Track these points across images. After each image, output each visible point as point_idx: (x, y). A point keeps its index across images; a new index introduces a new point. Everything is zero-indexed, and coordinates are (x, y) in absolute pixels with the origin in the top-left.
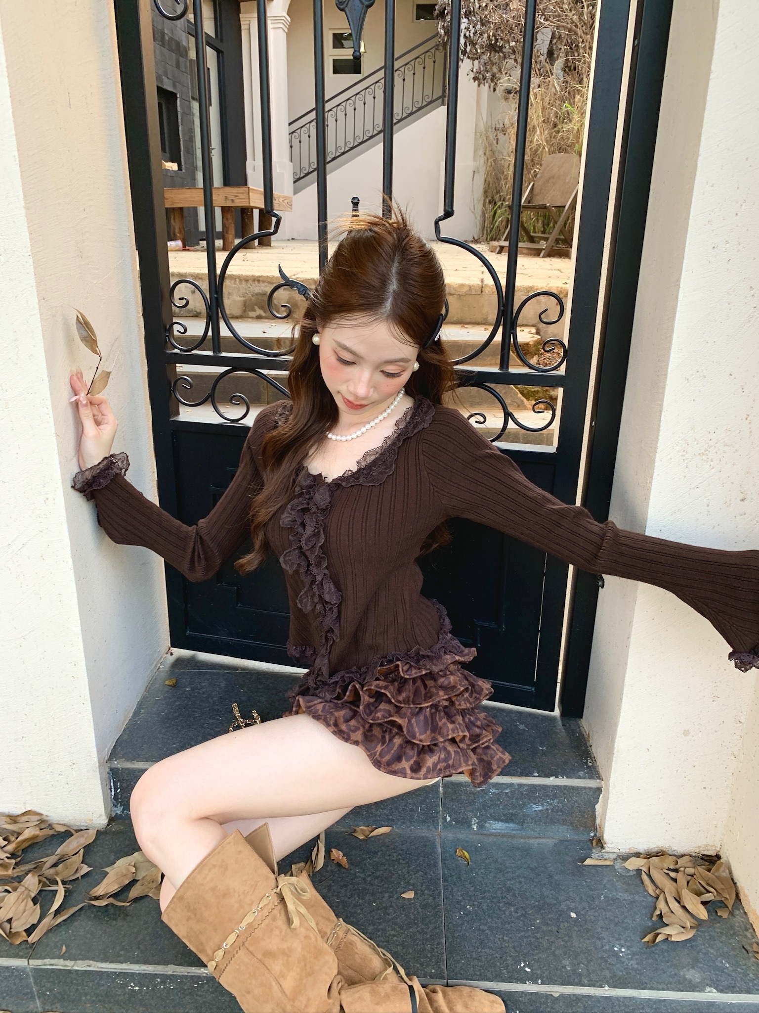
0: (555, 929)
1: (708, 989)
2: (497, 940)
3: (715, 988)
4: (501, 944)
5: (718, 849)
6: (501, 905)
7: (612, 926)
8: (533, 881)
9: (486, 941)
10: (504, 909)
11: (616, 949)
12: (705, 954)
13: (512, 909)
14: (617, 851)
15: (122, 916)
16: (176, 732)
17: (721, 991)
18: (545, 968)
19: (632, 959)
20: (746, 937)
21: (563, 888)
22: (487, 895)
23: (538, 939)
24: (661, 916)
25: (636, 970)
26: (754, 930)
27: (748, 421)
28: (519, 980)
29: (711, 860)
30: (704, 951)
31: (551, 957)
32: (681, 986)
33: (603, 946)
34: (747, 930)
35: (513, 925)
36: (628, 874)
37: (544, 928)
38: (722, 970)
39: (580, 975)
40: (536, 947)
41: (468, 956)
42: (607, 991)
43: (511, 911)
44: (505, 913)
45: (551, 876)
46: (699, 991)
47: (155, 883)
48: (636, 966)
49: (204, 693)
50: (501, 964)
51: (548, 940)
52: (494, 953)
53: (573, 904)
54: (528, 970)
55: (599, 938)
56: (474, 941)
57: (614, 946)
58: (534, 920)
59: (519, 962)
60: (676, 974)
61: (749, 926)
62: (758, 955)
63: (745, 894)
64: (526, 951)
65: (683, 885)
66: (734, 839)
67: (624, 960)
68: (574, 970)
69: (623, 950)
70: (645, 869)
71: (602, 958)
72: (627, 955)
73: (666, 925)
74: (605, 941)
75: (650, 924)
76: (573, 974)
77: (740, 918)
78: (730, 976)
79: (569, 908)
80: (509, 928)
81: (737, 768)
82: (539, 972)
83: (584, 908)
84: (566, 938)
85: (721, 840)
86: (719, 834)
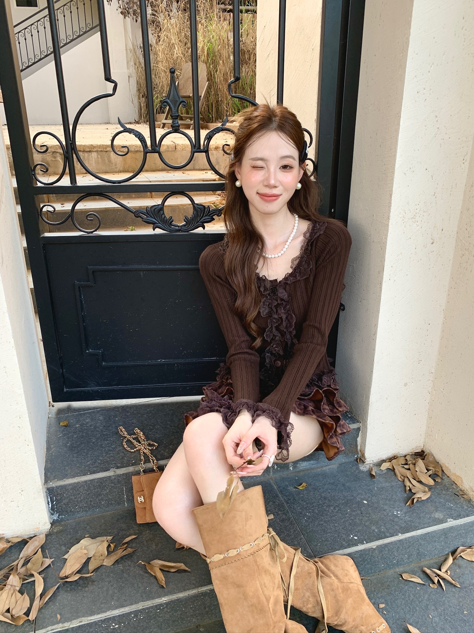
0: (359, 512)
1: (449, 520)
2: (331, 527)
3: (452, 518)
4: (335, 529)
5: (422, 447)
6: (325, 507)
7: (387, 502)
8: (336, 490)
9: (326, 530)
10: (327, 509)
11: (395, 513)
12: (439, 503)
13: (332, 508)
14: (372, 462)
15: (90, 583)
16: (84, 454)
17: (455, 519)
18: (364, 534)
19: (405, 516)
20: (453, 488)
21: (353, 489)
22: (314, 504)
23: (353, 520)
24: (410, 490)
25: (410, 521)
26: (456, 484)
27: (435, 196)
28: (354, 545)
29: (421, 455)
31: (365, 528)
32: (435, 522)
33: (388, 514)
34: (453, 485)
35: (336, 516)
36: (383, 473)
37: (354, 513)
38: (451, 508)
39: (384, 532)
40: (355, 525)
41: (320, 540)
42: (401, 537)
43: (332, 510)
44: (329, 512)
45: (344, 485)
46: (445, 523)
47: (103, 556)
48: (409, 519)
49: (91, 426)
50: (340, 539)
51: (359, 519)
52: (333, 534)
53: (363, 496)
54: (356, 538)
55: (384, 510)
56: (319, 532)
57: (393, 512)
58: (346, 511)
59: (349, 535)
60: (430, 517)
61: (453, 483)
62: (465, 496)
63: (446, 466)
64: (350, 528)
65: (414, 471)
66: (433, 439)
67: (402, 518)
68: (380, 531)
69: (399, 513)
70: (391, 468)
71: (390, 520)
72: (402, 514)
73: (415, 493)
74: (388, 511)
75: (406, 495)
76: (380, 533)
77: (446, 480)
78: (456, 510)
79: (361, 499)
80: (335, 519)
81: (431, 399)
82: (362, 537)
83: (369, 497)
84: (368, 515)
85: (424, 442)
86: (423, 439)
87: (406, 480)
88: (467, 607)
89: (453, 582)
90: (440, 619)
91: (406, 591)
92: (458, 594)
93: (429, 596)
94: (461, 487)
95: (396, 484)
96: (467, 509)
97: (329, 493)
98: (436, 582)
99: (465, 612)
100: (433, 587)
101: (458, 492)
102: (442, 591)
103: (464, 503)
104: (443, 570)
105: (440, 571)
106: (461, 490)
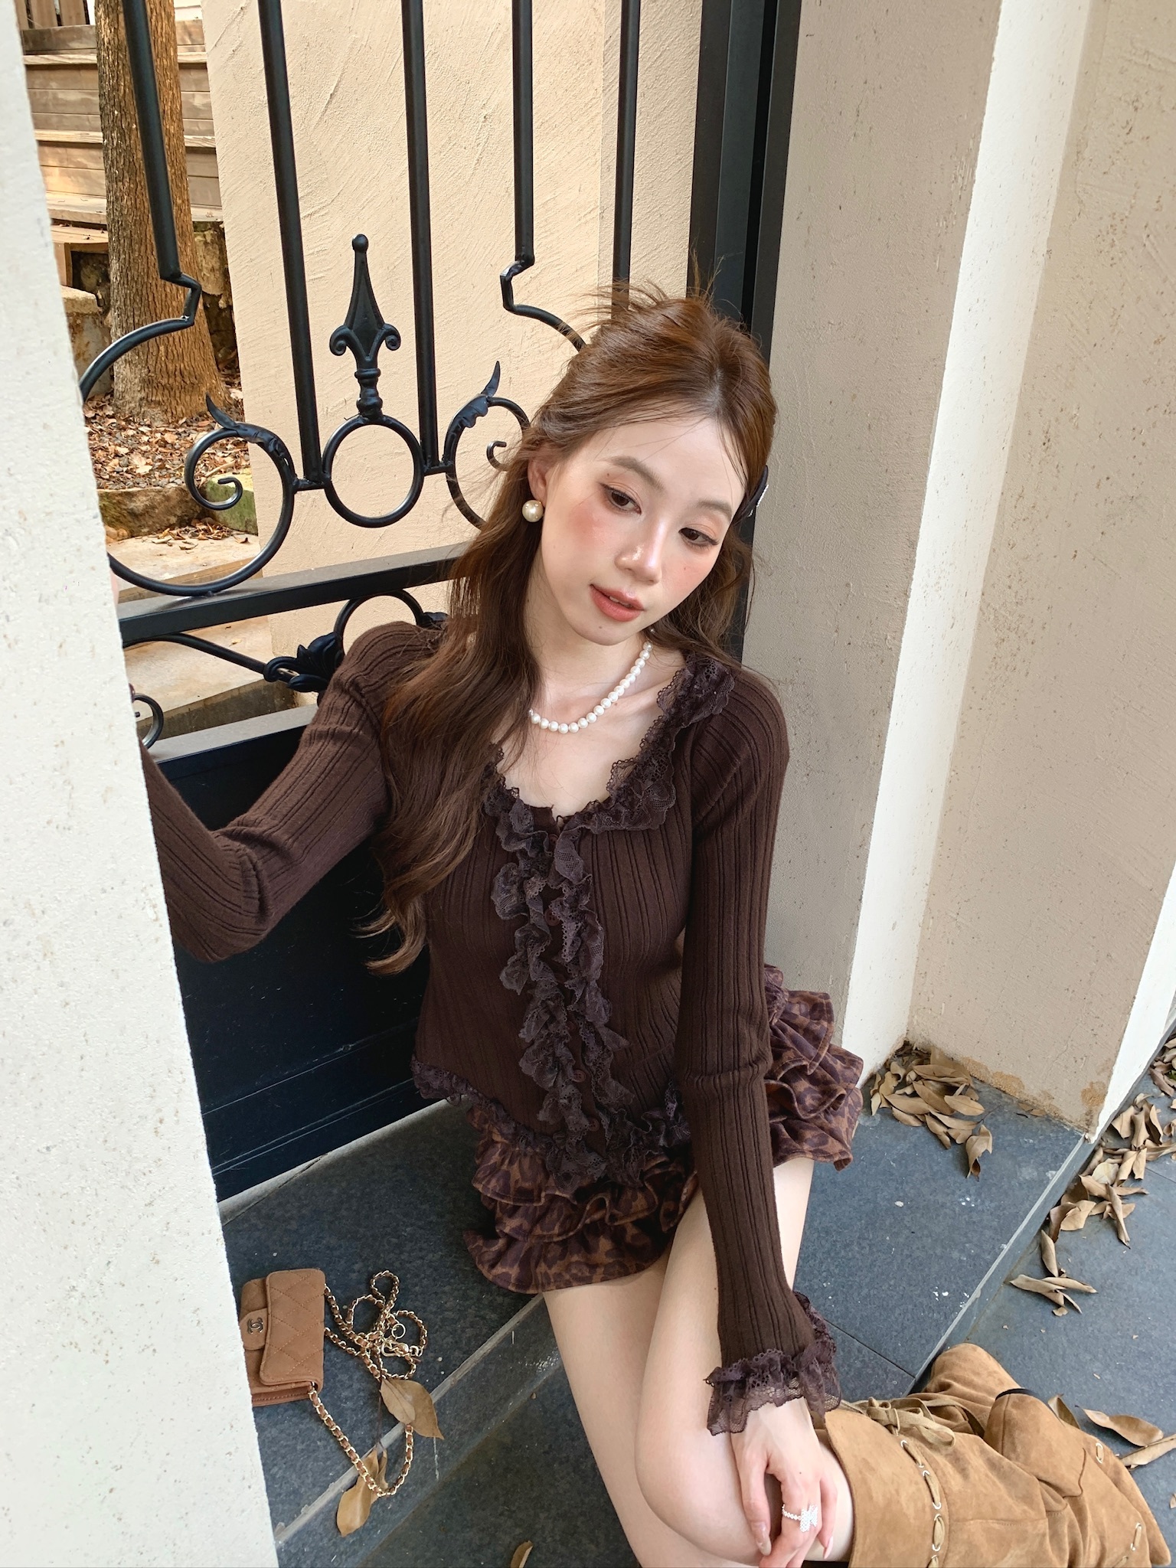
0: (906, 1232)
1: (1049, 1175)
2: (889, 1292)
3: (1050, 1170)
4: (898, 1292)
5: (901, 1036)
6: (843, 1253)
7: (934, 1185)
8: (830, 1202)
9: (885, 1303)
10: (850, 1254)
11: (964, 1204)
12: (1009, 1146)
13: (857, 1248)
17: (1057, 1169)
18: (952, 1278)
19: (983, 1202)
20: (1008, 1103)
21: (858, 1184)
22: (819, 1255)
23: (911, 1256)
24: (952, 1141)
25: (998, 1208)
26: (1004, 1092)
28: (954, 1312)
29: (909, 1051)
30: (1006, 1144)
31: (942, 1262)
32: (1034, 1190)
33: (955, 1212)
34: (1002, 1095)
35: (878, 1263)
37: (901, 1240)
38: (1032, 1149)
39: (977, 1256)
40: (921, 1265)
41: (895, 1334)
42: (1007, 1250)
44: (857, 1259)
46: (1048, 1183)
48: (993, 1205)
51: (918, 1249)
52: (904, 1307)
53: (886, 1193)
54: (946, 1294)
55: (942, 1206)
56: (877, 1314)
57: (960, 1203)
58: (884, 1240)
59: (930, 1296)
60: (1020, 1184)
61: (998, 1092)
62: (1035, 1112)
63: (974, 1063)
64: (920, 1277)
65: (929, 1095)
66: (935, 1015)
67: (980, 1208)
68: (969, 1256)
69: (968, 1199)
70: (884, 1105)
71: (967, 1223)
72: (976, 1201)
73: (963, 1145)
74: (948, 1204)
75: (951, 1155)
76: (973, 1260)
77: (985, 1090)
78: (1043, 1149)
79: (888, 1200)
80: (880, 1270)
81: (922, 937)
82: (954, 1287)
83: (897, 1189)
84: (926, 1232)
85: (908, 1024)
86: (906, 1021)
87: (928, 1119)
88: (1129, 1325)
89: (1085, 1288)
90: (1112, 1373)
91: (1030, 1349)
92: (1102, 1307)
93: (1067, 1336)
94: (1017, 1095)
95: (916, 1136)
96: (1057, 1139)
97: (823, 1214)
98: (1062, 1302)
99: (1135, 1337)
100: (1060, 1315)
101: (1018, 1107)
102: (1076, 1314)
103: (1044, 1127)
104: (1055, 1272)
105: (1053, 1276)
106: (1022, 1102)
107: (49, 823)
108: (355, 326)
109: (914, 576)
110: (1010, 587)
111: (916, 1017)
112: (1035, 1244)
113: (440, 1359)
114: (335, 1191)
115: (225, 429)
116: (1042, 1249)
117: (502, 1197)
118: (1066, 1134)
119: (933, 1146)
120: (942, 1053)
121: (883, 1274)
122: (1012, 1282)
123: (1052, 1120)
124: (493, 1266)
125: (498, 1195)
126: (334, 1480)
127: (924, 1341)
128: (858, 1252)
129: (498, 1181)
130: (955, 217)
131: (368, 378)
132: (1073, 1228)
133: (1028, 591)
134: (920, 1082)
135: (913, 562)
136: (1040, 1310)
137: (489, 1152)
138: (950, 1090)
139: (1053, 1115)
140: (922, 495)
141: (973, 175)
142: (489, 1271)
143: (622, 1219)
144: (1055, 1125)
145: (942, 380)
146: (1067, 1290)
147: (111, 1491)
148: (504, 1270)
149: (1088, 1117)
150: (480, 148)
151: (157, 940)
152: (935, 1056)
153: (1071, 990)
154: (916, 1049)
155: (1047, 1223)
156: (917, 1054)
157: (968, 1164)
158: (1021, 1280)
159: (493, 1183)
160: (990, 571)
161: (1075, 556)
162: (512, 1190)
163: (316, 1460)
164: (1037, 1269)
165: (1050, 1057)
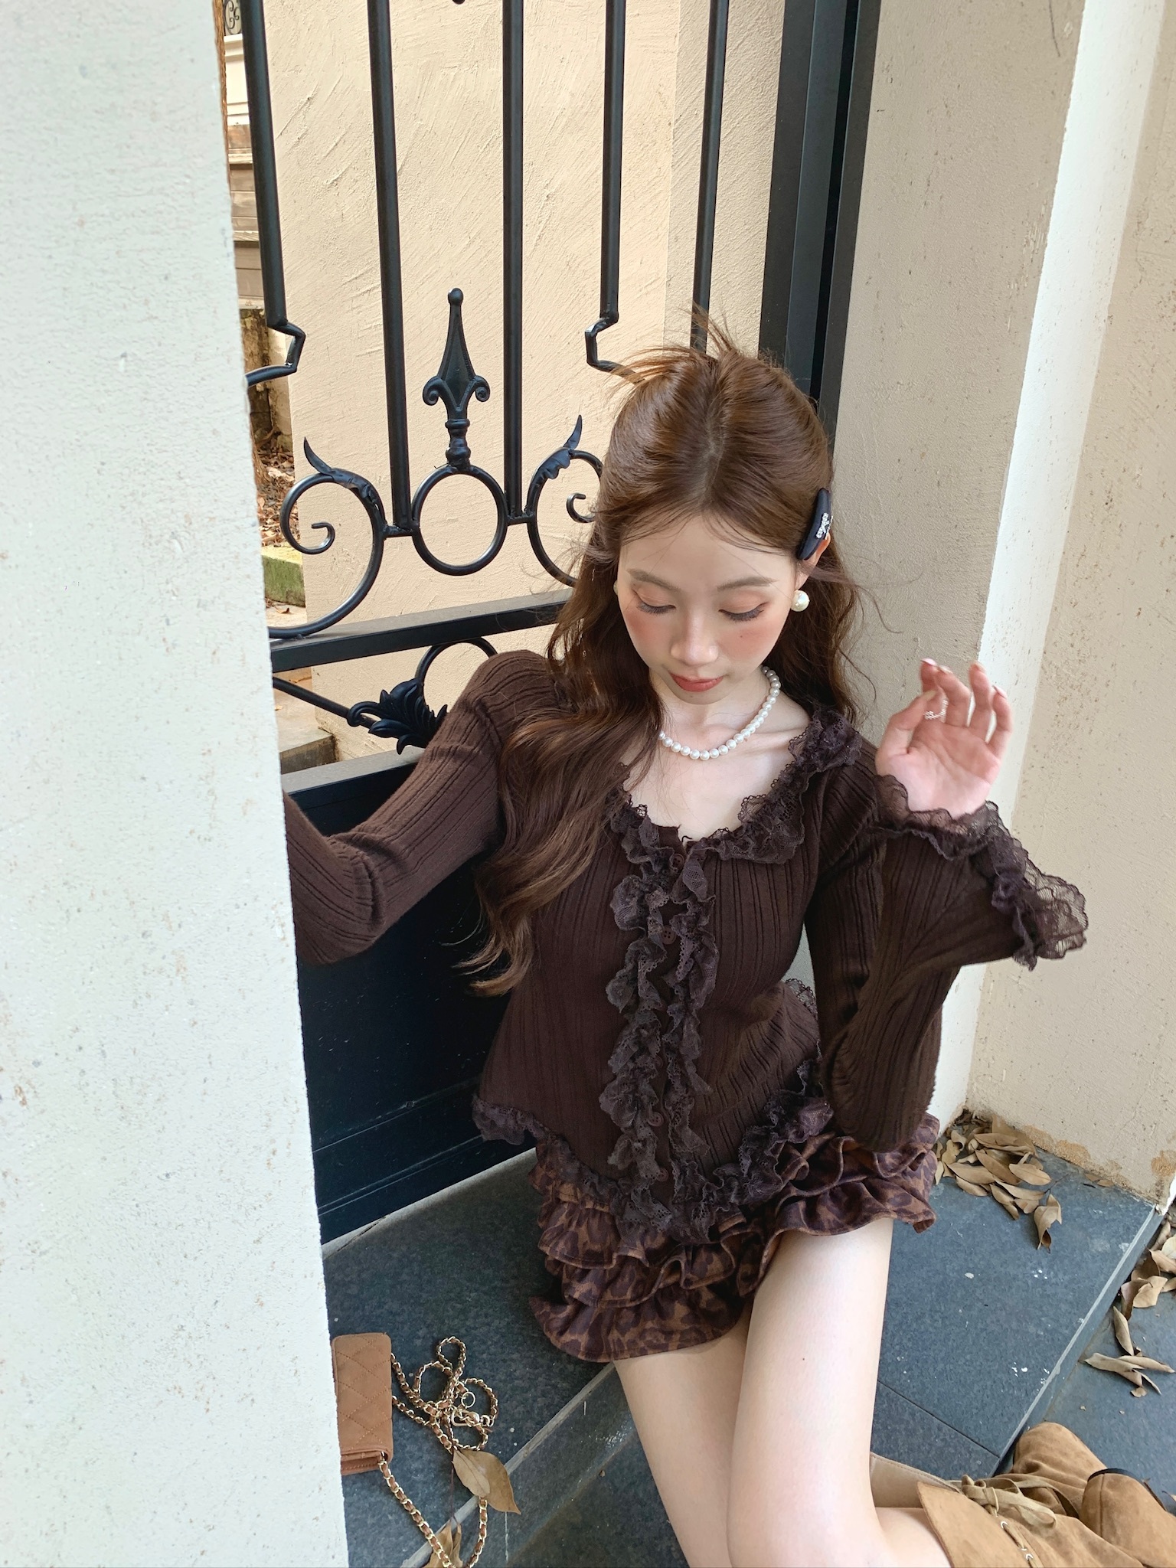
0: (979, 1305)
1: (1122, 1247)
2: (966, 1368)
3: (1124, 1242)
4: (974, 1367)
6: (915, 1327)
7: (1004, 1256)
9: (962, 1379)
10: (922, 1327)
11: (1036, 1276)
12: (1079, 1216)
13: (929, 1322)
17: (1130, 1241)
18: (1030, 1353)
19: (1056, 1275)
20: (1073, 1173)
21: (926, 1256)
23: (985, 1329)
24: (1020, 1211)
25: (1072, 1281)
26: (1069, 1162)
28: (1035, 1389)
30: (1075, 1214)
31: (1018, 1337)
32: (1108, 1263)
33: (1027, 1285)
34: (1068, 1166)
35: (952, 1337)
37: (974, 1313)
38: (1103, 1221)
39: (1054, 1330)
40: (997, 1339)
41: (975, 1411)
42: (1084, 1324)
44: (931, 1333)
46: (1122, 1255)
48: (1066, 1278)
50: (1003, 1388)
51: (992, 1322)
52: (983, 1383)
53: (954, 1264)
54: (1025, 1370)
55: (1014, 1279)
56: (955, 1390)
57: (1032, 1275)
58: (957, 1313)
59: (1009, 1371)
60: (1093, 1257)
61: (1063, 1162)
62: (1102, 1182)
63: (1037, 1131)
64: (997, 1352)
65: (993, 1163)
66: (995, 1082)
67: (1054, 1280)
68: (1046, 1330)
69: (1040, 1271)
70: (947, 1174)
71: (1042, 1296)
72: (1049, 1273)
73: (1032, 1215)
74: (1020, 1277)
75: (1019, 1226)
76: (1051, 1334)
77: (1049, 1160)
78: (1114, 1220)
79: (957, 1271)
80: (955, 1344)
81: (982, 1000)
82: (1033, 1362)
83: (966, 1260)
84: (999, 1305)
85: (968, 1092)
86: (965, 1087)
87: (995, 1190)
89: (1163, 1367)
93: (1148, 1418)
94: (1083, 1165)
95: (981, 1206)
96: (1127, 1210)
98: (1140, 1382)
100: (1139, 1396)
101: (1085, 1178)
102: (1155, 1395)
103: (1113, 1198)
104: (1131, 1351)
105: (1129, 1355)
106: (1087, 1173)
107: (191, 832)
108: (447, 378)
109: (984, 630)
110: (1072, 646)
111: (975, 1084)
112: (1107, 1321)
113: (512, 1430)
114: (395, 1255)
115: (321, 474)
116: (1115, 1326)
117: (571, 1260)
118: (1136, 1205)
119: (1000, 1216)
120: (1003, 1122)
121: (957, 1348)
122: (1087, 1361)
123: (1121, 1192)
124: (561, 1333)
125: (566, 1257)
126: (407, 1556)
127: (1006, 1419)
128: (931, 1326)
129: (565, 1244)
130: (1027, 279)
131: (457, 429)
132: (1145, 1305)
133: (1090, 649)
134: (983, 1151)
135: (983, 616)
136: (1118, 1389)
137: (555, 1214)
138: (1015, 1158)
139: (1121, 1185)
140: (992, 549)
141: (1045, 239)
142: (557, 1339)
143: (697, 1282)
144: (1124, 1196)
145: (1013, 437)
146: (1145, 1370)
147: (202, 1553)
148: (573, 1338)
149: (1159, 1188)
150: (542, 225)
151: (283, 960)
152: (997, 1125)
153: (1138, 1055)
154: (976, 1117)
155: (1118, 1299)
156: (977, 1123)
157: (1038, 1236)
158: (1095, 1359)
159: (561, 1245)
160: (1051, 630)
161: (1139, 613)
162: (581, 1252)
163: (388, 1535)
164: (1113, 1349)
165: (1116, 1124)
